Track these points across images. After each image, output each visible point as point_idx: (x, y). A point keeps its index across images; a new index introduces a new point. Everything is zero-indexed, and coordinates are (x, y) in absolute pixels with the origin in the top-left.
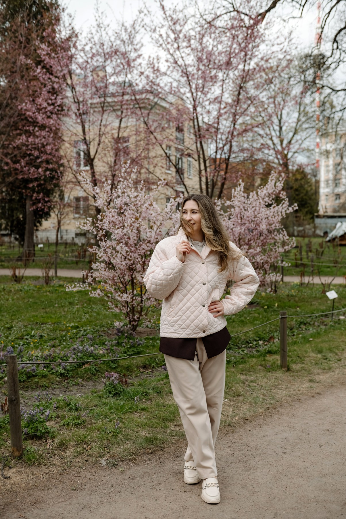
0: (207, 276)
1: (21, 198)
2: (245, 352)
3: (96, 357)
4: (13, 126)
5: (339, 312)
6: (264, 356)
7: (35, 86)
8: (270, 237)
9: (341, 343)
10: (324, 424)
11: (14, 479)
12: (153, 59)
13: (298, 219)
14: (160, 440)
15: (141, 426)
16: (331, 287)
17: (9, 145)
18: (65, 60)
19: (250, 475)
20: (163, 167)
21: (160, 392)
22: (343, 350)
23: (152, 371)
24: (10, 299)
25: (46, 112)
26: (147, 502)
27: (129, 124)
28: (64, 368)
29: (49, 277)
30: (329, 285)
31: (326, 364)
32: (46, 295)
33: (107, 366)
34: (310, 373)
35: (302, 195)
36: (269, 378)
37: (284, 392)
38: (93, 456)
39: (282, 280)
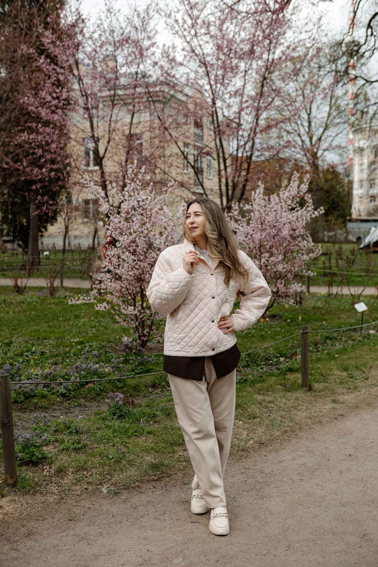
0: (217, 288)
1: (25, 200)
2: (265, 369)
3: (101, 376)
4: (14, 121)
5: (369, 326)
6: (285, 375)
7: (38, 78)
8: (294, 243)
9: (369, 360)
10: (346, 448)
11: (7, 509)
12: (169, 48)
13: (328, 223)
14: (167, 466)
15: (146, 450)
16: (362, 298)
17: (10, 142)
18: (71, 49)
19: (263, 504)
20: (178, 167)
21: (169, 413)
22: (371, 367)
23: (162, 391)
24: (11, 312)
25: (51, 106)
26: (150, 533)
27: (142, 120)
28: (66, 388)
29: (54, 287)
30: (359, 296)
31: (351, 383)
32: (50, 308)
33: (113, 386)
34: (333, 393)
35: (332, 197)
36: (288, 398)
37: (304, 414)
38: (93, 484)
39: (308, 291)
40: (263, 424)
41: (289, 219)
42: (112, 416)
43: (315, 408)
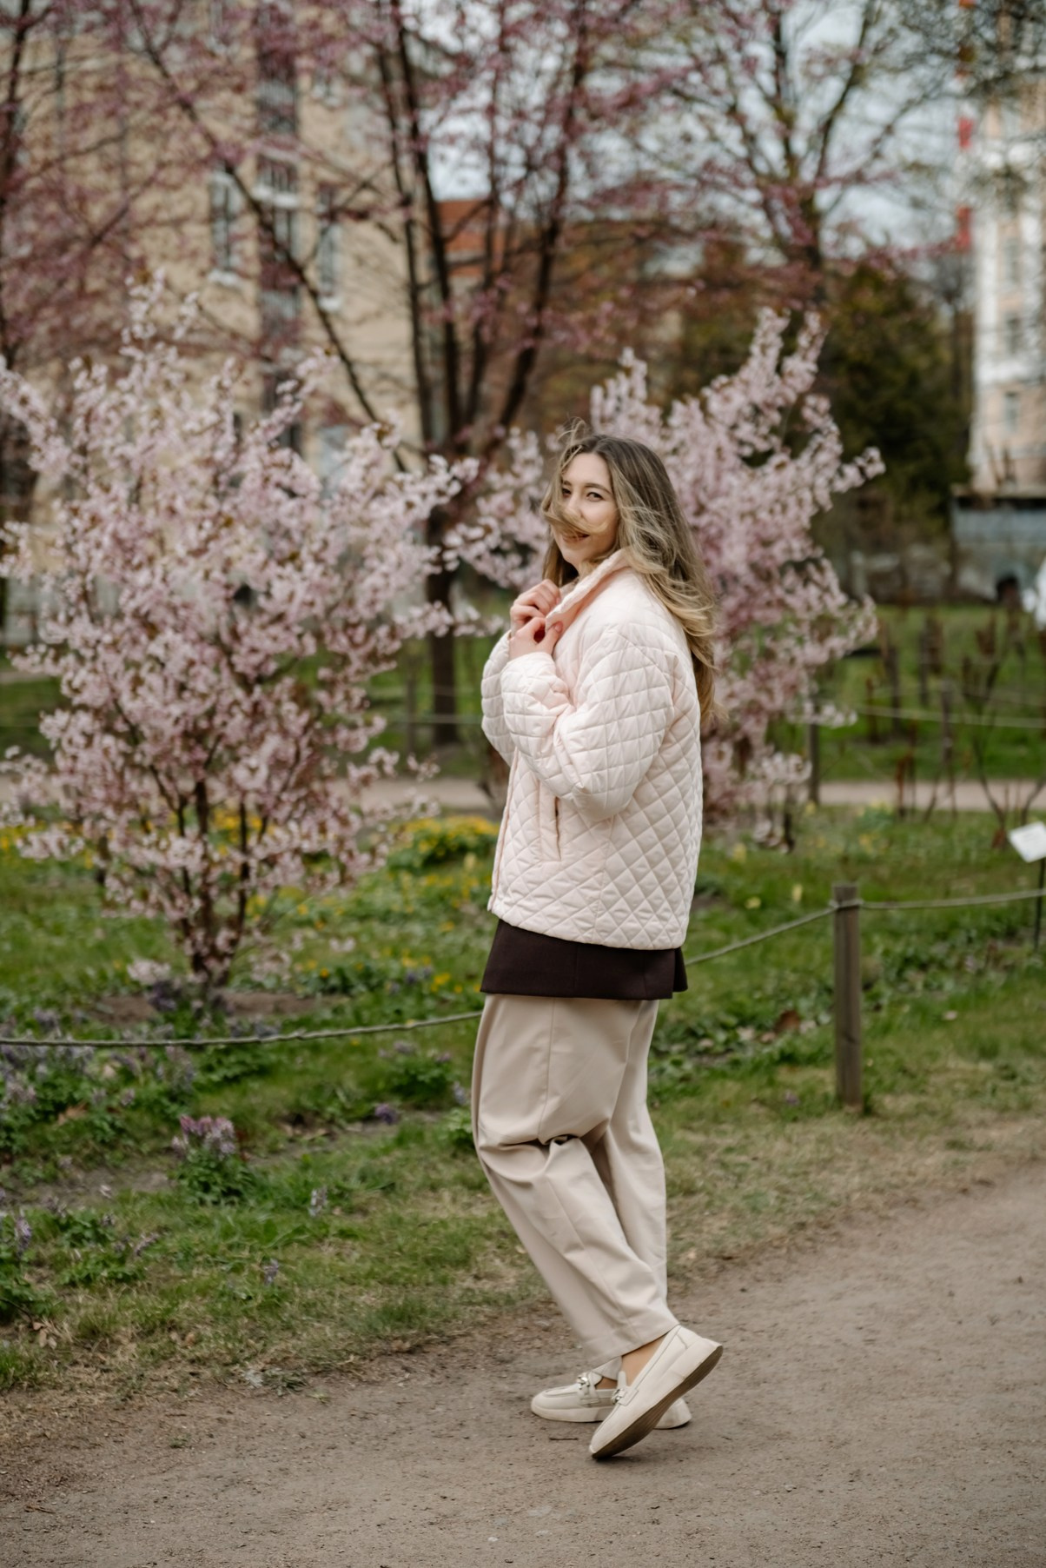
6: (770, 1073)
8: (766, 595)
10: (1004, 1265)
14: (436, 1315)
15: (353, 1279)
19: (760, 1396)
21: (393, 1186)
23: (330, 1135)
30: (1023, 809)
31: (1010, 1093)
34: (947, 1119)
36: (795, 1139)
37: (856, 1180)
38: (213, 1363)
39: (814, 797)
40: (721, 1209)
41: (751, 500)
42: (199, 1194)
43: (891, 1165)
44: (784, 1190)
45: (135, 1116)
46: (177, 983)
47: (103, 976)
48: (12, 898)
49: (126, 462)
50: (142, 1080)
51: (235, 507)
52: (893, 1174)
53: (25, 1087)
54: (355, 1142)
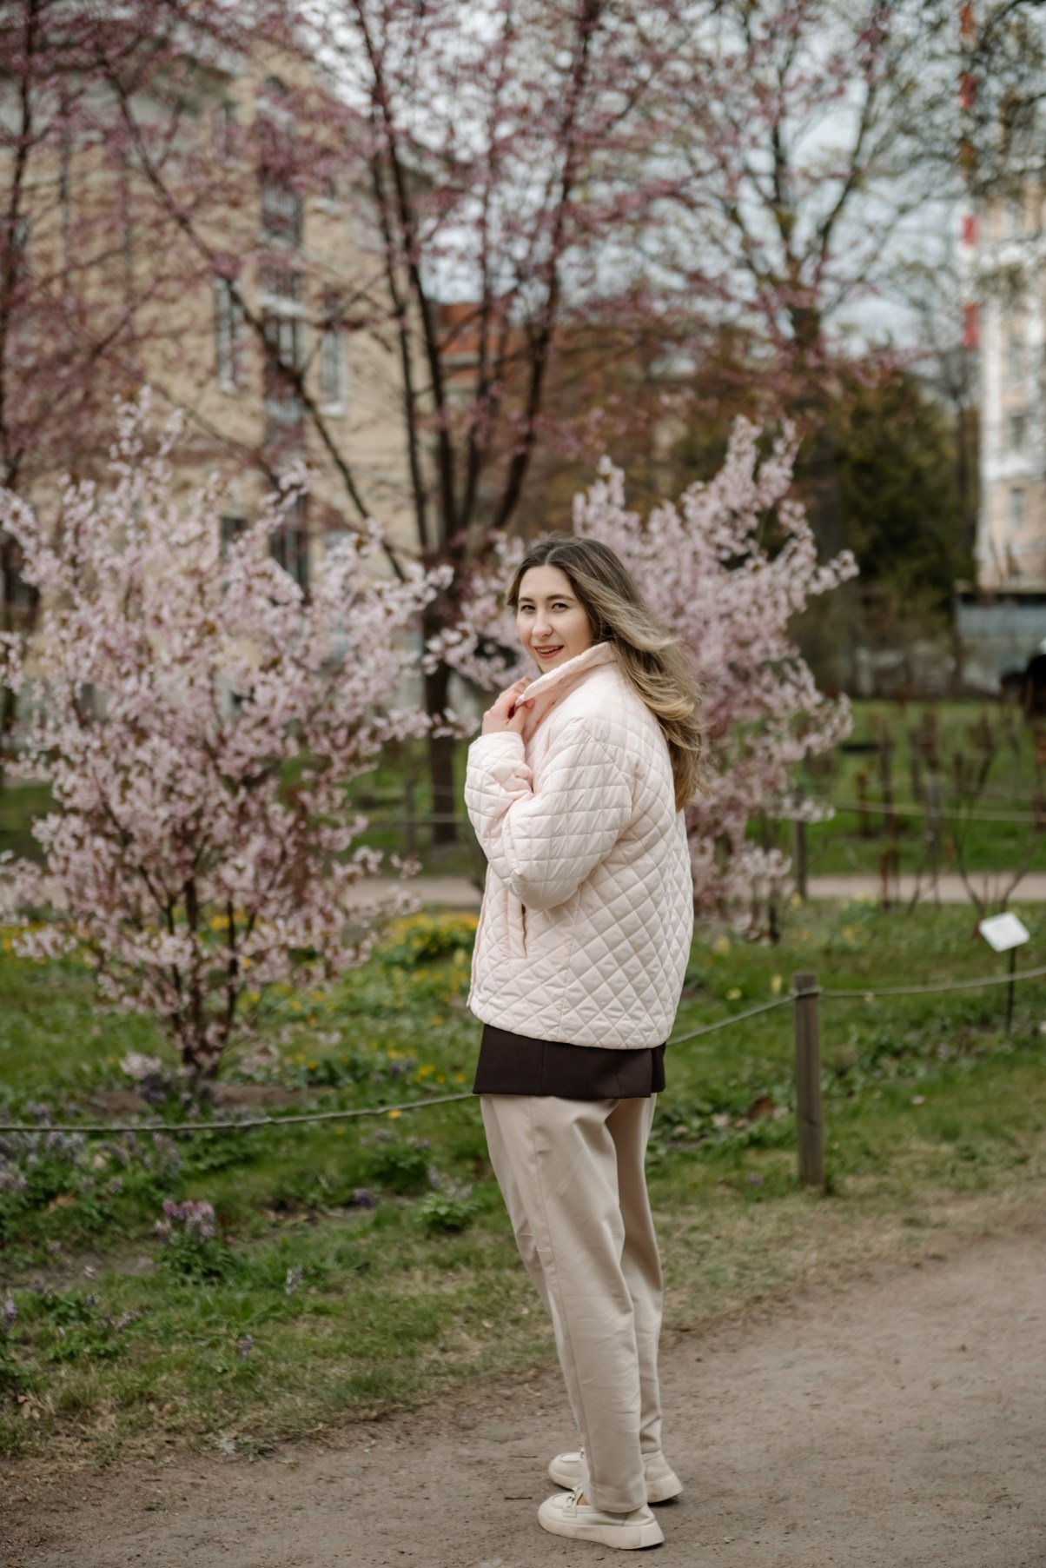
6: (738, 1157)
8: (744, 695)
9: (1034, 1108)
10: (950, 1335)
13: (875, 611)
14: (401, 1385)
15: (325, 1353)
21: (367, 1266)
22: (1038, 1128)
23: (312, 1221)
31: (969, 1173)
34: (906, 1198)
36: (757, 1218)
37: (814, 1256)
38: (188, 1432)
39: (801, 890)
40: (682, 1284)
41: (726, 602)
42: (181, 1275)
43: (848, 1242)
44: (743, 1266)
45: (123, 1203)
46: (167, 1076)
47: (98, 1071)
48: (12, 997)
49: (114, 572)
50: (130, 1168)
51: (220, 616)
52: (850, 1250)
53: (17, 1177)
54: (335, 1226)
